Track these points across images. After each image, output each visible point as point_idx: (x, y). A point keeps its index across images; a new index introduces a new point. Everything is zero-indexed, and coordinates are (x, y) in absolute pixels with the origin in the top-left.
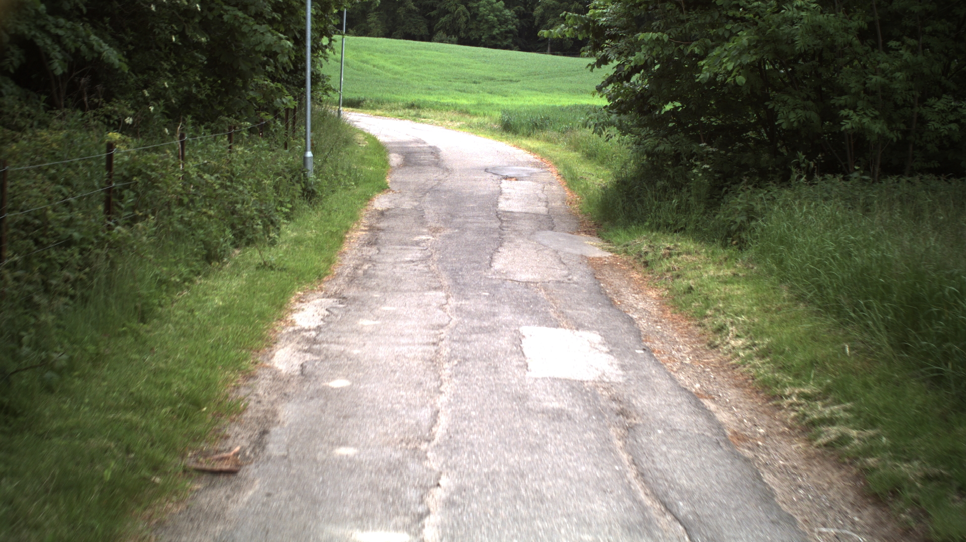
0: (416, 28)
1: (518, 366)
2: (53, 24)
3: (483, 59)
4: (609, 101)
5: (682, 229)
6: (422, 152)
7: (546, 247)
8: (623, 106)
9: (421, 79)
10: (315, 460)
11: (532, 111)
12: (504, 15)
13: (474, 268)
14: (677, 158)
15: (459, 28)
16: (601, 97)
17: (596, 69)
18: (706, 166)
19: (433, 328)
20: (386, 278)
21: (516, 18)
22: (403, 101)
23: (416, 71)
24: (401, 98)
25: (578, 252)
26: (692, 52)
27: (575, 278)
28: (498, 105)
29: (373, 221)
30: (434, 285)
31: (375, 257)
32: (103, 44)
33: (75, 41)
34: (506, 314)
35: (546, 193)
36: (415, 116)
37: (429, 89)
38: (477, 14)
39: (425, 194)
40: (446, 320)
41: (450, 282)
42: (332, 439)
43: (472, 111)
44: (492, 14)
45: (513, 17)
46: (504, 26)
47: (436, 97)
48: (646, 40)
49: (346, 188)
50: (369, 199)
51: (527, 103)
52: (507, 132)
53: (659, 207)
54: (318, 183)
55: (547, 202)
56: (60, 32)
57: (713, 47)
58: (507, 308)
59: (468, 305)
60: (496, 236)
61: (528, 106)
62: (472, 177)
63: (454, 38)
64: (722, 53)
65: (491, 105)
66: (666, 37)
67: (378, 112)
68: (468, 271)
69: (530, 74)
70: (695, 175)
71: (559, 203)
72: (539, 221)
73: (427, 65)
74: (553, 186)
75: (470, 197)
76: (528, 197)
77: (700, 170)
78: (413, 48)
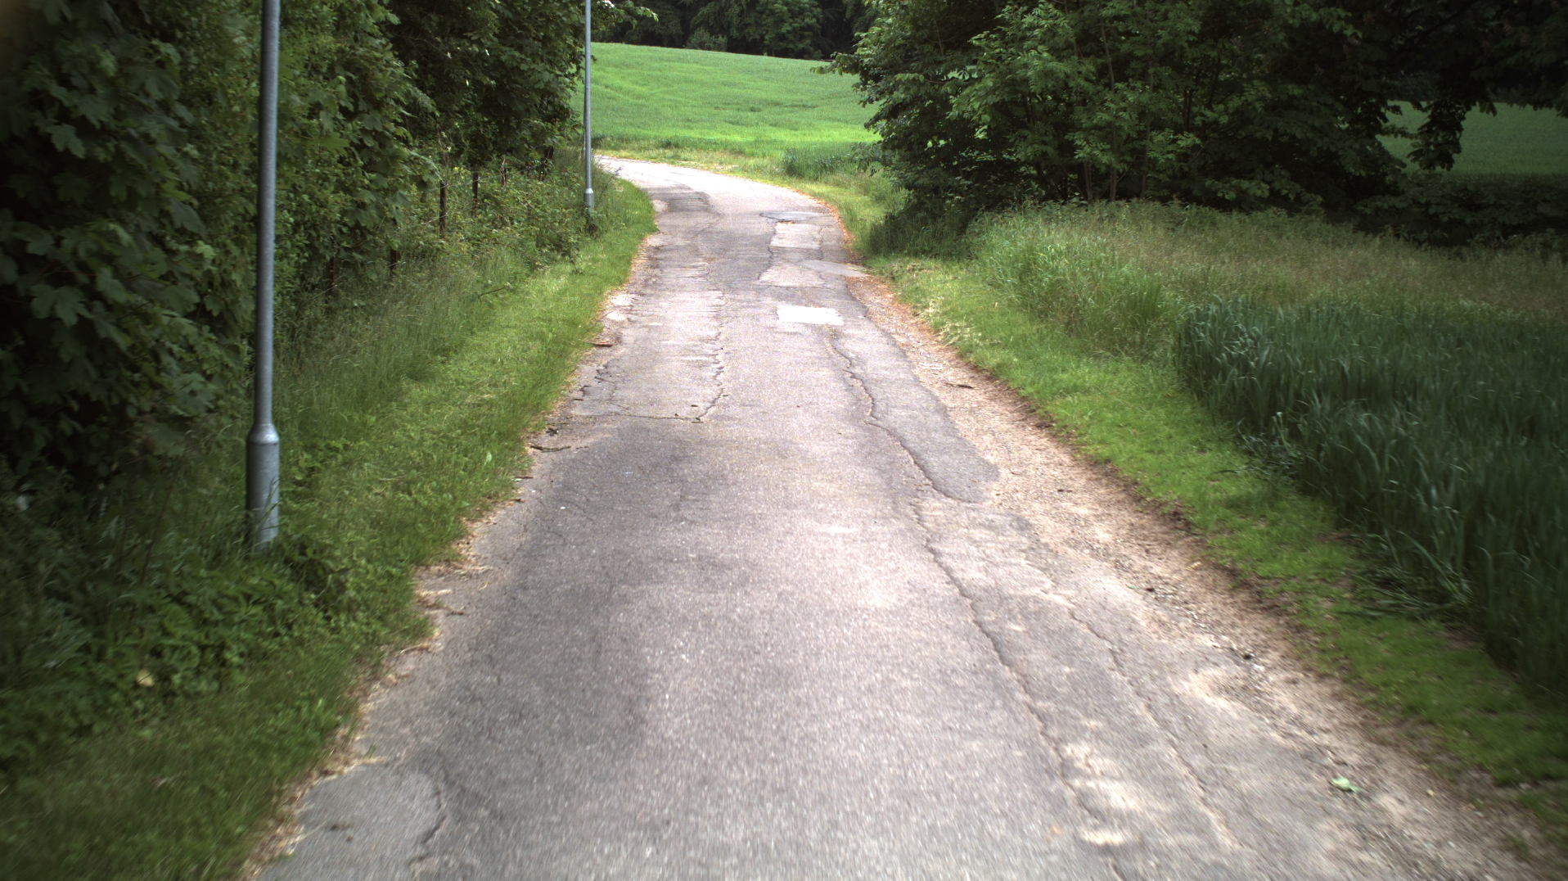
0: (663, 24)
1: (772, 319)
3: (766, 74)
4: (882, 136)
6: (688, 197)
7: (810, 269)
8: (894, 142)
9: (676, 105)
10: (652, 344)
13: (745, 280)
15: (730, 24)
16: (873, 133)
18: (958, 197)
19: (714, 305)
20: (672, 285)
22: (655, 137)
23: (668, 93)
24: (652, 133)
25: (839, 273)
27: (829, 286)
29: (651, 253)
30: (712, 288)
31: (659, 274)
35: (821, 233)
36: (673, 157)
38: (757, 1)
39: (697, 235)
40: (724, 303)
41: (726, 287)
42: (659, 339)
44: (779, 1)
46: (798, 20)
47: (699, 131)
48: (903, 80)
49: (620, 228)
50: (641, 238)
52: (791, 176)
54: (597, 218)
55: (821, 241)
58: (769, 298)
59: (739, 297)
60: (766, 262)
62: (745, 220)
63: (722, 40)
65: (772, 142)
68: (740, 281)
69: (832, 95)
70: (949, 207)
71: (834, 242)
72: (809, 254)
73: (684, 85)
74: (832, 228)
75: (743, 237)
76: (802, 237)
77: (953, 202)
78: (661, 59)
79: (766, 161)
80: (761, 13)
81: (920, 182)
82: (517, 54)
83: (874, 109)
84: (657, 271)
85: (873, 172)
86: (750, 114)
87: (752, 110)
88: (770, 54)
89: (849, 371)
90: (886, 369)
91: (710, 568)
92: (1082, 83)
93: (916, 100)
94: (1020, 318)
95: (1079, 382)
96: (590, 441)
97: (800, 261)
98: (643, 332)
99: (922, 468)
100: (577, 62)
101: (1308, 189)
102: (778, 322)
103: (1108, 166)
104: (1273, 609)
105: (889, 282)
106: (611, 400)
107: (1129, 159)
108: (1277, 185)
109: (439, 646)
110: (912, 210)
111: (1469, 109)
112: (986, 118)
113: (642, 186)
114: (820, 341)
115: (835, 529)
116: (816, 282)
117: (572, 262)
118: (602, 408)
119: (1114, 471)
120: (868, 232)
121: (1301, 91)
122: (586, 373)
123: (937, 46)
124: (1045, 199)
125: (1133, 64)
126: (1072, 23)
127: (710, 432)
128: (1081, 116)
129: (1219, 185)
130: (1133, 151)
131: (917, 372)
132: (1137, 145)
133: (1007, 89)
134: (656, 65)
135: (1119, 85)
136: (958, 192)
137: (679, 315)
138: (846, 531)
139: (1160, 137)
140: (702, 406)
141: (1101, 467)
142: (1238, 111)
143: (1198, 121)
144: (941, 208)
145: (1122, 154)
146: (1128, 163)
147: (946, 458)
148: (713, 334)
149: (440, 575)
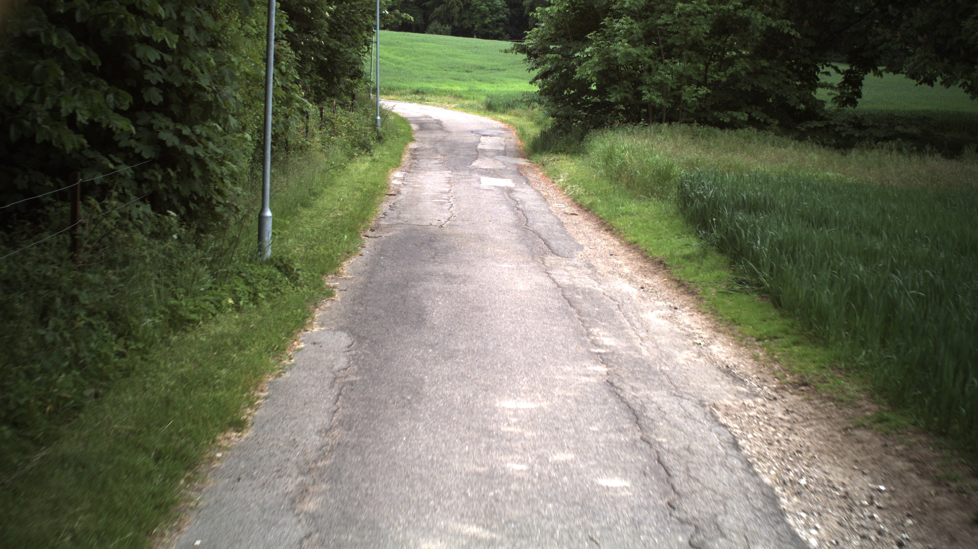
1: (478, 184)
3: (475, 50)
6: (430, 122)
7: (498, 160)
9: (421, 68)
11: (508, 95)
12: (495, 5)
13: (463, 165)
15: (453, 17)
16: (535, 86)
19: (447, 177)
20: (425, 167)
21: (507, 8)
22: (410, 88)
25: (514, 162)
27: (509, 169)
28: (485, 91)
29: (412, 152)
30: (446, 169)
35: (506, 142)
36: (421, 100)
38: (470, 4)
39: (436, 142)
40: (452, 176)
41: (453, 168)
42: (419, 193)
43: (464, 95)
44: (484, 4)
45: (504, 7)
46: (495, 16)
47: (435, 84)
49: (395, 138)
51: (510, 89)
52: (489, 110)
53: (557, 143)
54: (383, 132)
55: (506, 146)
58: (476, 174)
59: (460, 173)
60: (474, 157)
62: (463, 135)
63: (448, 28)
65: (479, 91)
68: (460, 166)
69: (515, 63)
71: (512, 147)
72: (498, 153)
73: (426, 56)
74: (512, 139)
75: (462, 143)
76: (495, 144)
77: (576, 125)
78: (412, 40)
79: (475, 102)
80: (473, 11)
81: (559, 113)
82: (338, 43)
83: (535, 73)
84: (415, 161)
85: (533, 108)
86: (466, 74)
87: (467, 71)
88: (478, 37)
89: (516, 207)
90: (535, 206)
91: (448, 278)
92: (646, 59)
93: (557, 69)
94: (605, 182)
95: (628, 211)
96: (390, 234)
97: (494, 156)
98: (411, 189)
99: (547, 245)
100: (368, 45)
101: (771, 117)
102: (481, 185)
103: (661, 105)
104: (692, 293)
105: (541, 167)
106: (398, 218)
107: (672, 101)
108: (754, 115)
109: (339, 299)
110: (555, 128)
111: (866, 74)
112: (594, 79)
113: (405, 116)
114: (503, 194)
115: (506, 265)
116: (502, 167)
117: (371, 155)
118: (395, 221)
119: (637, 247)
120: (531, 141)
121: (768, 64)
122: (385, 207)
123: (568, 39)
124: (626, 122)
125: (674, 50)
126: (642, 27)
127: (448, 231)
128: (647, 78)
129: (721, 114)
130: (675, 97)
131: (551, 208)
132: (676, 93)
133: (605, 63)
134: (409, 44)
135: (667, 61)
136: (579, 119)
137: (429, 182)
138: (510, 266)
139: (689, 89)
140: (443, 221)
141: (633, 246)
142: (732, 75)
143: (710, 80)
144: (570, 128)
145: (669, 98)
146: (671, 103)
147: (559, 242)
148: (447, 190)
149: (333, 278)
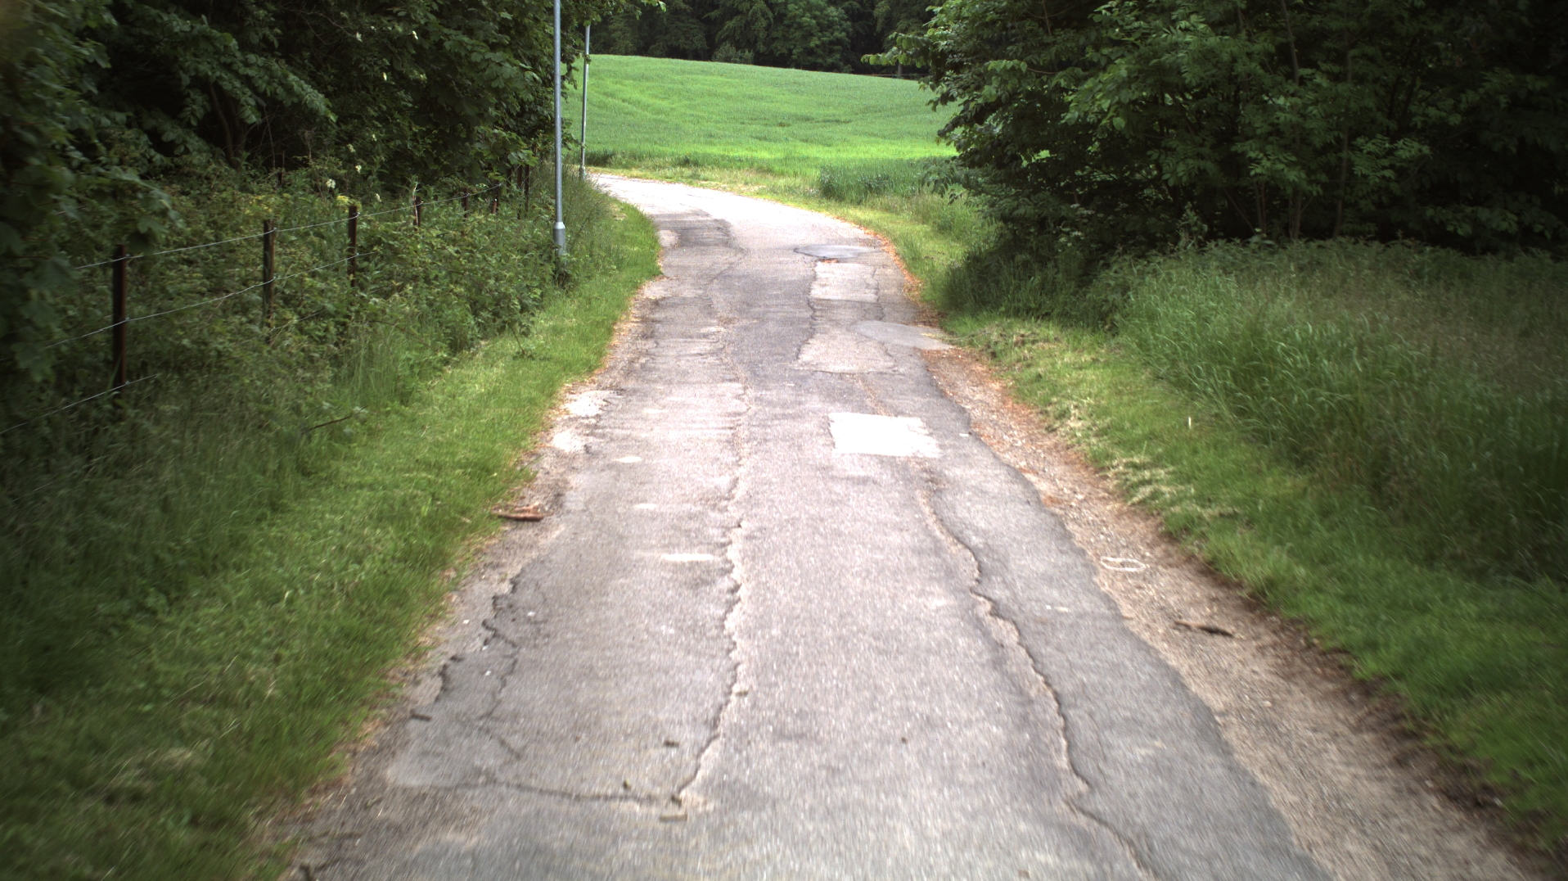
0: (687, 39)
1: (824, 445)
2: (242, 62)
3: (795, 87)
4: (958, 149)
5: (1047, 314)
6: (704, 227)
7: (869, 338)
8: (977, 157)
9: (698, 120)
10: (616, 512)
11: (866, 167)
12: (828, 16)
13: (777, 361)
14: (1042, 223)
15: (756, 37)
16: (948, 144)
17: (939, 106)
18: (1077, 233)
19: (729, 415)
20: (669, 371)
21: (846, 20)
22: (673, 154)
23: (689, 107)
24: (668, 150)
25: (911, 344)
26: (1058, 85)
27: (902, 370)
28: (816, 159)
29: (646, 312)
30: (728, 377)
31: (653, 351)
32: (305, 86)
33: (269, 83)
34: (814, 402)
35: (876, 277)
36: (691, 177)
37: (711, 136)
38: (785, 15)
39: (712, 281)
40: (744, 408)
41: (748, 374)
42: (630, 498)
43: (777, 168)
44: (808, 14)
45: (842, 19)
46: (827, 34)
47: (722, 147)
48: (998, 70)
49: (605, 273)
50: (637, 286)
51: (862, 156)
52: (829, 198)
53: (1018, 288)
54: (572, 262)
55: (877, 289)
56: (250, 72)
57: (1086, 79)
58: (816, 397)
59: (769, 395)
60: (806, 326)
61: (861, 160)
62: (775, 258)
63: (748, 54)
64: (1096, 85)
65: (805, 159)
66: (1024, 66)
67: (635, 172)
68: (769, 363)
69: (867, 110)
70: (1064, 246)
71: (894, 290)
72: (864, 311)
73: (707, 99)
74: (889, 270)
75: (773, 283)
76: (852, 283)
77: (1068, 239)
78: (684, 72)
79: (798, 181)
80: (789, 26)
81: (1021, 211)
84: (650, 345)
85: (953, 198)
86: (779, 129)
87: (781, 125)
88: (798, 67)
92: (1255, 68)
93: (1014, 96)
97: (854, 323)
98: (604, 476)
102: (835, 453)
103: (1298, 188)
105: (987, 360)
106: (491, 718)
108: (1528, 217)
113: (648, 214)
114: (910, 503)
116: (882, 363)
120: (942, 277)
124: (1212, 237)
129: (1448, 214)
131: (1105, 586)
132: (1337, 157)
133: (1147, 80)
134: (678, 78)
135: (1306, 71)
136: (1075, 226)
137: (672, 436)
139: (1370, 147)
142: (1473, 109)
143: (1420, 122)
144: (1053, 249)
145: (1314, 171)
146: (1320, 183)
148: (724, 482)
